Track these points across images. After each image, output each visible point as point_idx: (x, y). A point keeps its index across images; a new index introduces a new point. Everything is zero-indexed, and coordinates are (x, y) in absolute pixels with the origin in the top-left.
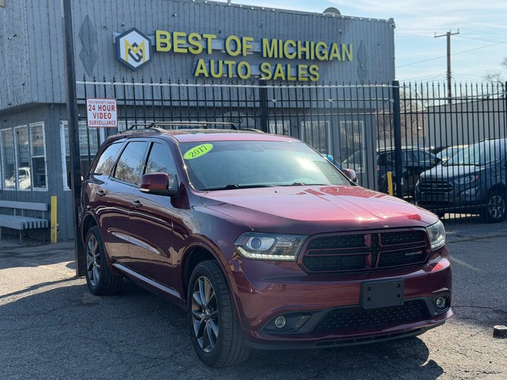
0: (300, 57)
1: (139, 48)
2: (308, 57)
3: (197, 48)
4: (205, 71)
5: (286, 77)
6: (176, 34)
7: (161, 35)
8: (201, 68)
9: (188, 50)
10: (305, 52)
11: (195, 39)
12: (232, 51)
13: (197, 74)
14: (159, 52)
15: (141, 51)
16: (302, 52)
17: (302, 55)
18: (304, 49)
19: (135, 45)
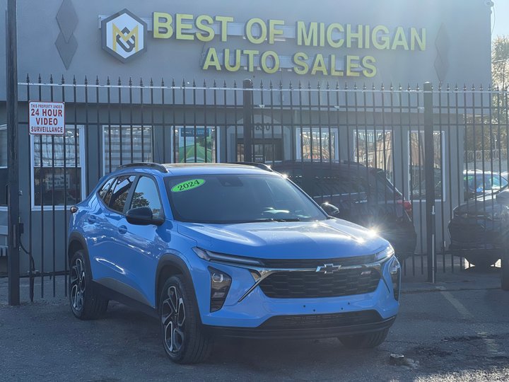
0: (349, 45)
1: (130, 34)
2: (360, 46)
3: (207, 34)
4: (217, 64)
5: (329, 71)
6: (179, 17)
7: (160, 18)
8: (212, 59)
9: (195, 37)
10: (357, 39)
11: (205, 22)
12: (255, 37)
13: (206, 67)
14: (156, 38)
15: (133, 38)
16: (352, 38)
17: (352, 42)
18: (355, 35)
19: (126, 30)
